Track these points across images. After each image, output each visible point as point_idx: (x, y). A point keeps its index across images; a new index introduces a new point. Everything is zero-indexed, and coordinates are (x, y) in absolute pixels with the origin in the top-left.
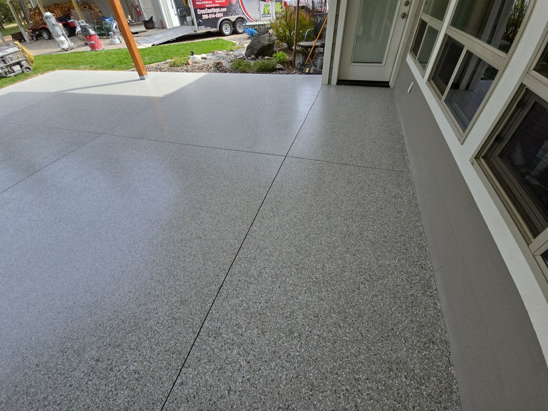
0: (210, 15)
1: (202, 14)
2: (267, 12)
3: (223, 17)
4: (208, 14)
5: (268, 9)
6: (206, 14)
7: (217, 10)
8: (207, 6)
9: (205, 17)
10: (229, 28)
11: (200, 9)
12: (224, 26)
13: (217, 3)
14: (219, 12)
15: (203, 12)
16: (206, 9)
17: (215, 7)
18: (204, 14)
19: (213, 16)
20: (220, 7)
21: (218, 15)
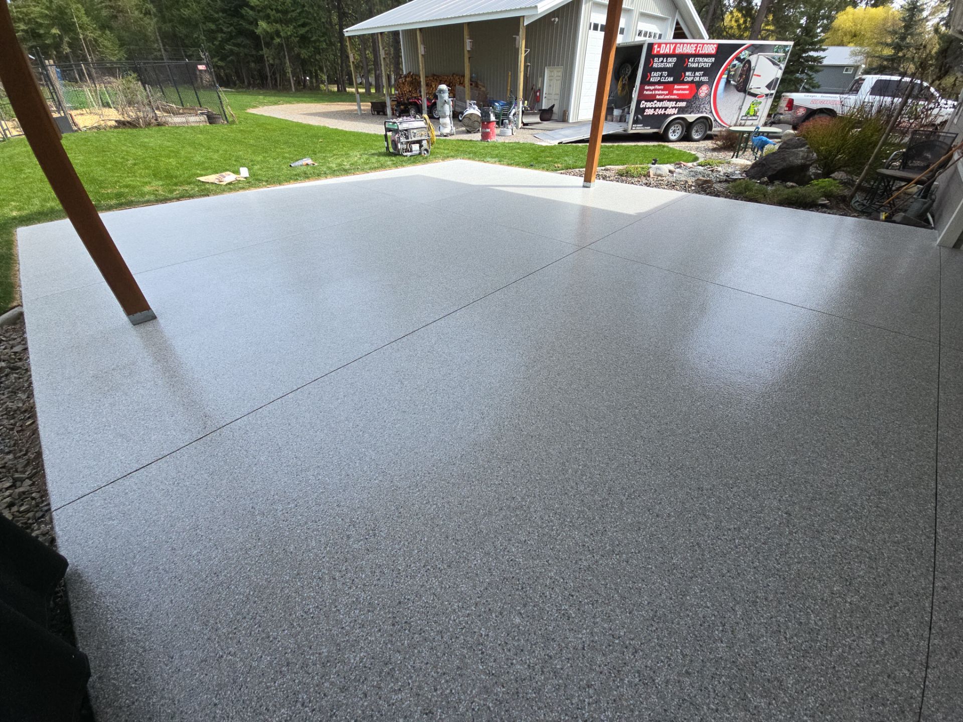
0: (657, 110)
1: (646, 108)
2: (752, 113)
3: (677, 114)
4: (655, 108)
5: (756, 109)
6: (652, 108)
7: (673, 104)
8: (658, 97)
9: (649, 112)
10: (679, 132)
11: (646, 101)
12: (673, 128)
13: (675, 94)
14: (672, 108)
15: (649, 104)
16: (656, 102)
17: (669, 100)
18: (649, 108)
19: (662, 112)
20: (677, 101)
21: (668, 112)
